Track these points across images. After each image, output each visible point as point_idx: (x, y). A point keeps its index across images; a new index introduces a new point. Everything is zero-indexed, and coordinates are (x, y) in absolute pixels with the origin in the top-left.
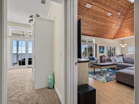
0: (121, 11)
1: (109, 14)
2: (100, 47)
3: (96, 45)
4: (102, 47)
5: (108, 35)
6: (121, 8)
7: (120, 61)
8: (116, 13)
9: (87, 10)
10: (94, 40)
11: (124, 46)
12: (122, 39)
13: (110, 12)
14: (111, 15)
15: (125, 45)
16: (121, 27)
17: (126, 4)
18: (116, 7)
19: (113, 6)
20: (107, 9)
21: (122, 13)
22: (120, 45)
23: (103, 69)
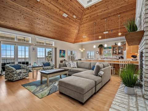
0: (76, 14)
1: (65, 15)
2: (61, 51)
3: (56, 49)
4: (63, 51)
5: (69, 39)
6: (76, 11)
7: (74, 66)
8: (71, 15)
9: (35, 3)
10: (54, 42)
11: (82, 51)
12: (81, 43)
13: (65, 13)
14: (67, 17)
15: (83, 49)
16: (79, 32)
17: (79, 7)
18: (71, 8)
19: (67, 6)
20: (61, 8)
21: (77, 17)
22: (80, 49)
23: (49, 77)
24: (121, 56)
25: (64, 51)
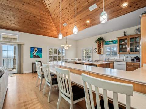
2: (32, 49)
10: (18, 36)
24: (135, 56)
25: (40, 50)
